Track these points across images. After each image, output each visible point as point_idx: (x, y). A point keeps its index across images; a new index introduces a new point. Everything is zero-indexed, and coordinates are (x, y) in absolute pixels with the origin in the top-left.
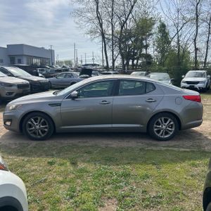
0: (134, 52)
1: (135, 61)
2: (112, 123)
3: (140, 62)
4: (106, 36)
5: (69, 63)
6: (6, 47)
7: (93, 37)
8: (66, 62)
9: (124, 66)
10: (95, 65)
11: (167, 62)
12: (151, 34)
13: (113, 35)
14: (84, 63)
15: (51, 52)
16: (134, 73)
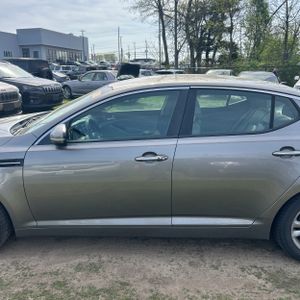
0: (209, 39)
1: (211, 54)
2: (172, 215)
3: (218, 54)
4: (166, 13)
5: (111, 57)
6: (15, 33)
7: (145, 14)
8: (106, 56)
9: (193, 61)
10: (148, 60)
11: (265, 54)
12: (238, 10)
13: (176, 11)
14: (132, 58)
15: (83, 40)
16: (210, 72)
